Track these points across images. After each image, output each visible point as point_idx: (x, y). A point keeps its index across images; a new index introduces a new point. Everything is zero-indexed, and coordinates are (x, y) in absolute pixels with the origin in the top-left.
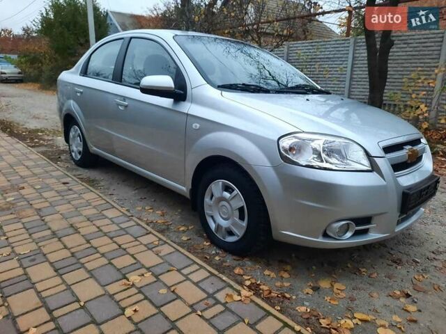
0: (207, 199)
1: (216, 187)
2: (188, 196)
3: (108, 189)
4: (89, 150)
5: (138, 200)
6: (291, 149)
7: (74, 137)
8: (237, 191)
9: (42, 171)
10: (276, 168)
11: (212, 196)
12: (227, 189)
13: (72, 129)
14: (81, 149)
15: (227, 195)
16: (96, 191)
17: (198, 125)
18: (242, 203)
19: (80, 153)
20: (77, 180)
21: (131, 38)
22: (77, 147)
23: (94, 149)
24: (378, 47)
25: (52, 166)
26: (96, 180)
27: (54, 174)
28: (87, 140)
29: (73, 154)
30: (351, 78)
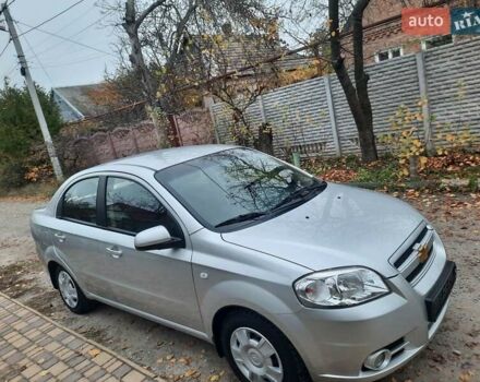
0: (234, 347)
1: (241, 334)
2: (211, 341)
3: (119, 341)
4: (84, 296)
5: (155, 348)
6: (307, 290)
7: (64, 283)
8: (264, 339)
9: (38, 333)
10: (298, 313)
11: (238, 344)
12: (252, 336)
13: (60, 275)
14: (76, 296)
15: (254, 342)
16: (107, 349)
17: (206, 275)
18: (273, 351)
19: (75, 300)
20: (81, 336)
21: (107, 177)
22: (70, 294)
23: (91, 295)
24: (354, 85)
25: (46, 322)
26: (103, 330)
27: (52, 334)
28: (80, 286)
29: (67, 301)
30: (335, 117)
